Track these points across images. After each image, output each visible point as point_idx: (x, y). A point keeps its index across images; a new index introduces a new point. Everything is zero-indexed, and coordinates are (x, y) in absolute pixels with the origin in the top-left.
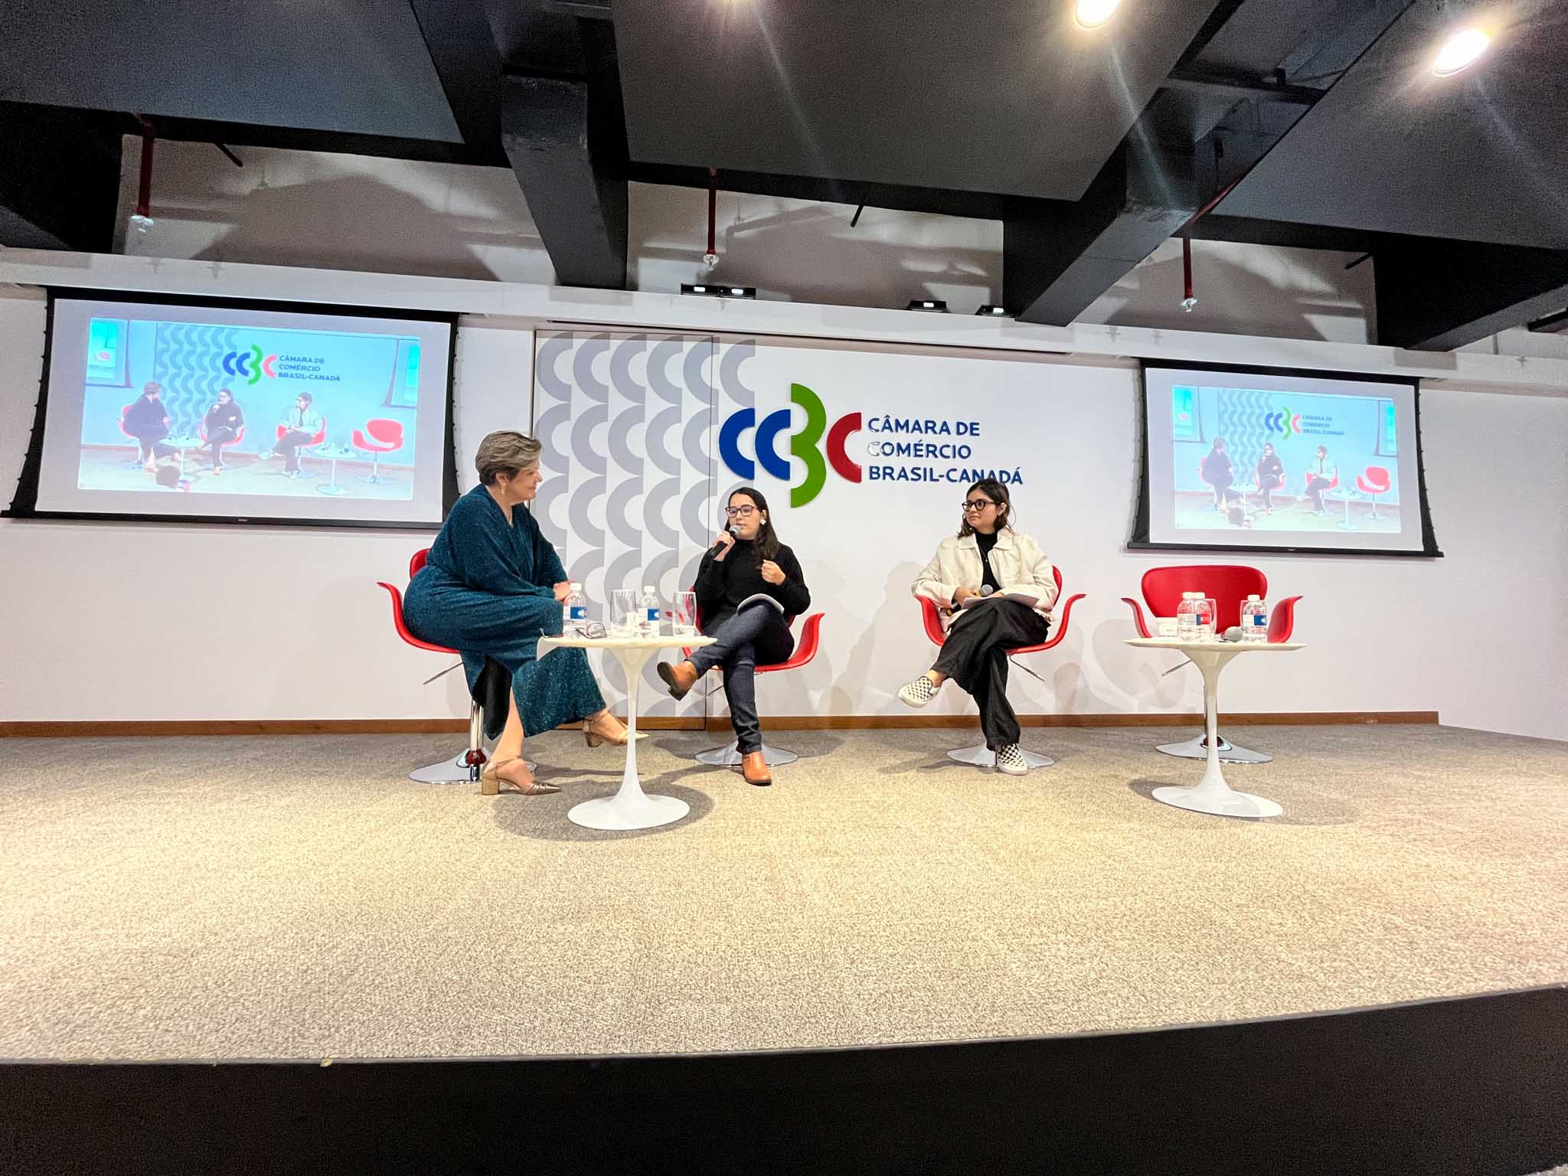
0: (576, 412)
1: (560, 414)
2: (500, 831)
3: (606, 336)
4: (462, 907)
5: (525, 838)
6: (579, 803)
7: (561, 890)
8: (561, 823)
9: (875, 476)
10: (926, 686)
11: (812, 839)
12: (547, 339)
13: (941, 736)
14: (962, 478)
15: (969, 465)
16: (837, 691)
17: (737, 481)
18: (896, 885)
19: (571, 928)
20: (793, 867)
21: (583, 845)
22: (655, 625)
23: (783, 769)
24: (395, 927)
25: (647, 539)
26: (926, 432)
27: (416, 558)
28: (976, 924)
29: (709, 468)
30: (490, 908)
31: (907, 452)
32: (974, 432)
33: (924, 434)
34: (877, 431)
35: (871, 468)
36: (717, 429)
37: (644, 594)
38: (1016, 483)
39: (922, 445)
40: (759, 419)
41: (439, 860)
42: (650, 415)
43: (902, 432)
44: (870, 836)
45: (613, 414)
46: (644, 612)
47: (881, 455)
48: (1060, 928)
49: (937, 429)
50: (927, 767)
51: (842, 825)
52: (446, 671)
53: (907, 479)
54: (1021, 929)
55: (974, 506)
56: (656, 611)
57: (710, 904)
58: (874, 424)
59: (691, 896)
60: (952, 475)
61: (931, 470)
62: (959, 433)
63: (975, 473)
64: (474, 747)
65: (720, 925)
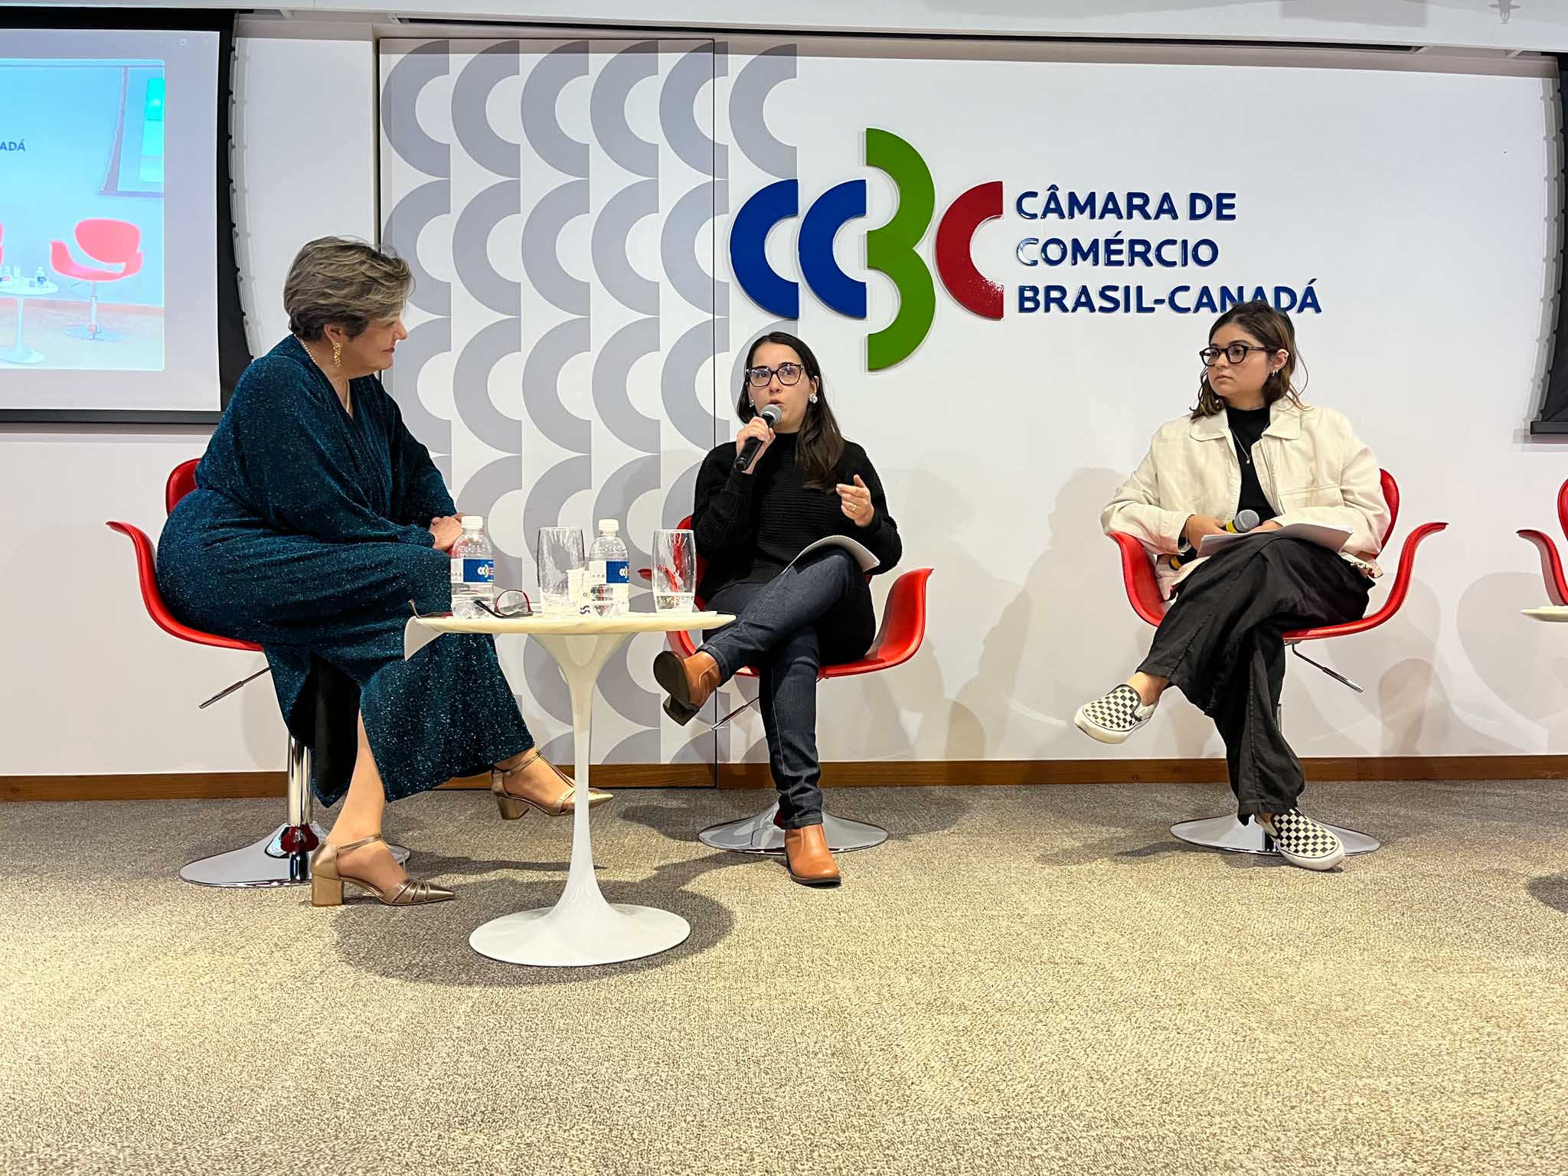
0: (460, 199)
1: (433, 200)
2: (349, 968)
3: (512, 47)
4: (285, 1102)
5: (394, 981)
6: (488, 921)
7: (462, 1072)
8: (455, 954)
9: (1028, 305)
10: (1128, 703)
11: (916, 981)
12: (402, 56)
13: (1159, 798)
14: (1199, 305)
15: (1214, 278)
16: (960, 714)
17: (766, 322)
18: (1077, 1066)
19: (481, 1140)
20: (883, 1033)
21: (499, 993)
22: (620, 592)
23: (863, 857)
24: (168, 1134)
25: (601, 434)
26: (1130, 216)
27: (176, 477)
28: (1230, 1140)
29: (712, 298)
30: (335, 1104)
31: (1091, 257)
32: (1226, 212)
33: (1125, 220)
34: (1034, 216)
35: (1022, 289)
36: (725, 223)
37: (598, 533)
38: (1306, 309)
39: (1121, 242)
40: (806, 201)
41: (240, 1020)
42: (599, 200)
43: (1082, 218)
44: (1029, 979)
45: (530, 199)
46: (599, 568)
47: (1041, 264)
48: (1392, 1148)
49: (1151, 209)
50: (1127, 854)
51: (973, 957)
52: (240, 684)
53: (1092, 310)
54: (1318, 1150)
55: (1223, 356)
56: (624, 564)
57: (732, 1098)
58: (1028, 205)
59: (697, 1081)
60: (1181, 299)
61: (1139, 289)
62: (1194, 216)
63: (1224, 291)
64: (295, 820)
65: (750, 1136)
